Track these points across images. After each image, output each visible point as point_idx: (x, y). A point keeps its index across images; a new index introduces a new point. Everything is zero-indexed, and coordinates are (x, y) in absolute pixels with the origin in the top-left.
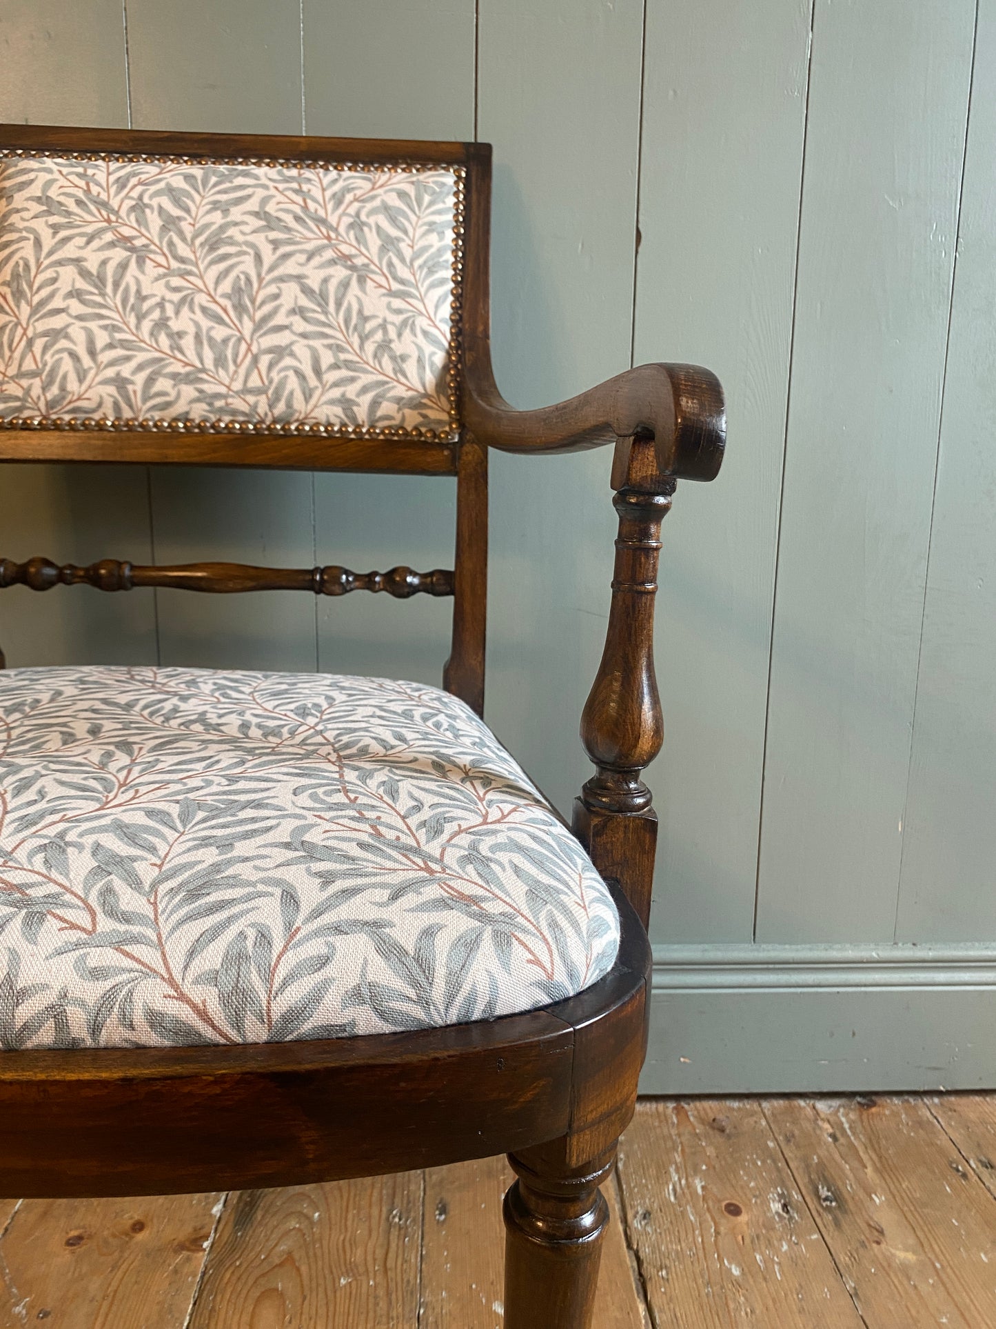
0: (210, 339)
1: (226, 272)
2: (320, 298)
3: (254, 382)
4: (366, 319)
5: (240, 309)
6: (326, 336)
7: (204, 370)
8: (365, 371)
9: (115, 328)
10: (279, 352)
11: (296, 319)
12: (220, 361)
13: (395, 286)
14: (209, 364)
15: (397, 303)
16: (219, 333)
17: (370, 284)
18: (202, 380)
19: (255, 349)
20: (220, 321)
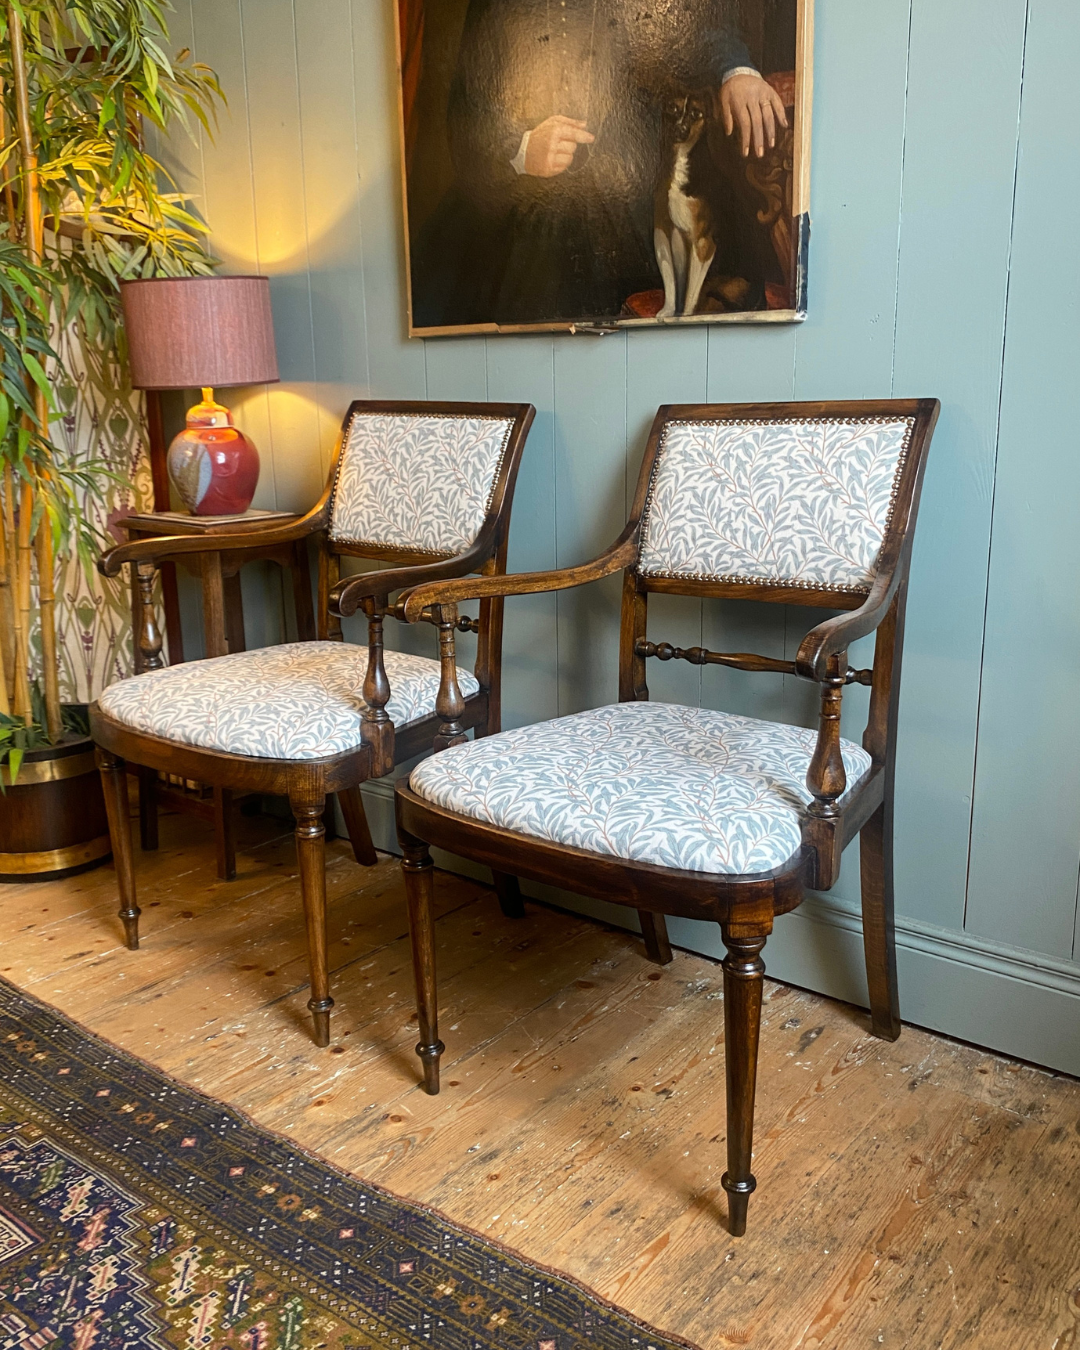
0: (751, 533)
1: (765, 493)
2: (810, 509)
3: (771, 557)
4: (834, 522)
5: (768, 516)
6: (810, 532)
7: (746, 551)
8: (830, 553)
9: (706, 527)
10: (786, 541)
11: (796, 522)
12: (754, 546)
13: (854, 502)
14: (749, 547)
15: (853, 512)
16: (756, 529)
17: (839, 501)
18: (744, 556)
19: (772, 539)
20: (757, 523)
